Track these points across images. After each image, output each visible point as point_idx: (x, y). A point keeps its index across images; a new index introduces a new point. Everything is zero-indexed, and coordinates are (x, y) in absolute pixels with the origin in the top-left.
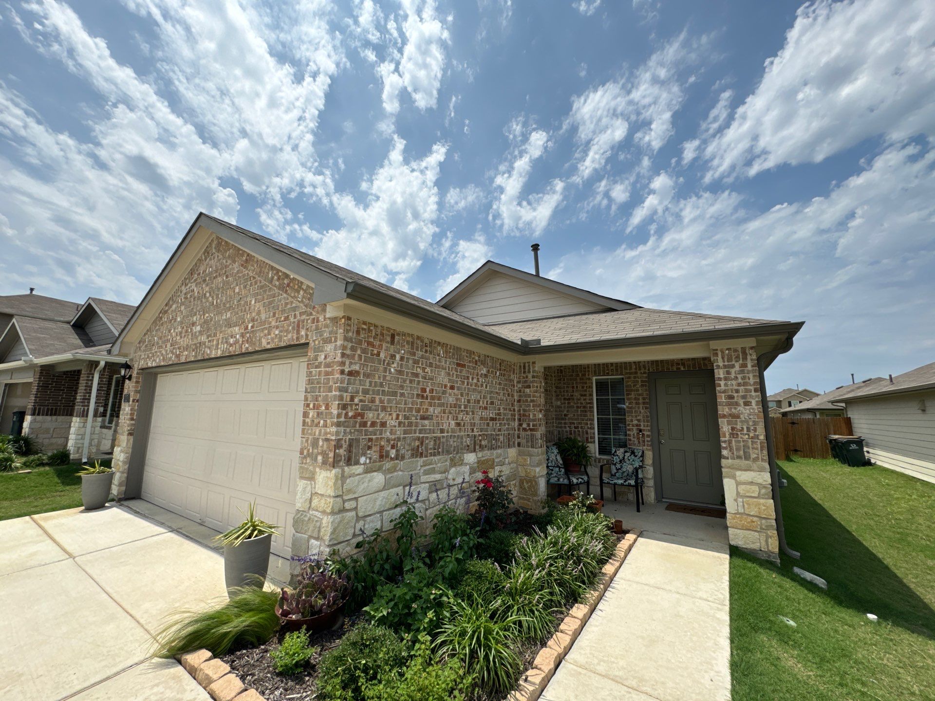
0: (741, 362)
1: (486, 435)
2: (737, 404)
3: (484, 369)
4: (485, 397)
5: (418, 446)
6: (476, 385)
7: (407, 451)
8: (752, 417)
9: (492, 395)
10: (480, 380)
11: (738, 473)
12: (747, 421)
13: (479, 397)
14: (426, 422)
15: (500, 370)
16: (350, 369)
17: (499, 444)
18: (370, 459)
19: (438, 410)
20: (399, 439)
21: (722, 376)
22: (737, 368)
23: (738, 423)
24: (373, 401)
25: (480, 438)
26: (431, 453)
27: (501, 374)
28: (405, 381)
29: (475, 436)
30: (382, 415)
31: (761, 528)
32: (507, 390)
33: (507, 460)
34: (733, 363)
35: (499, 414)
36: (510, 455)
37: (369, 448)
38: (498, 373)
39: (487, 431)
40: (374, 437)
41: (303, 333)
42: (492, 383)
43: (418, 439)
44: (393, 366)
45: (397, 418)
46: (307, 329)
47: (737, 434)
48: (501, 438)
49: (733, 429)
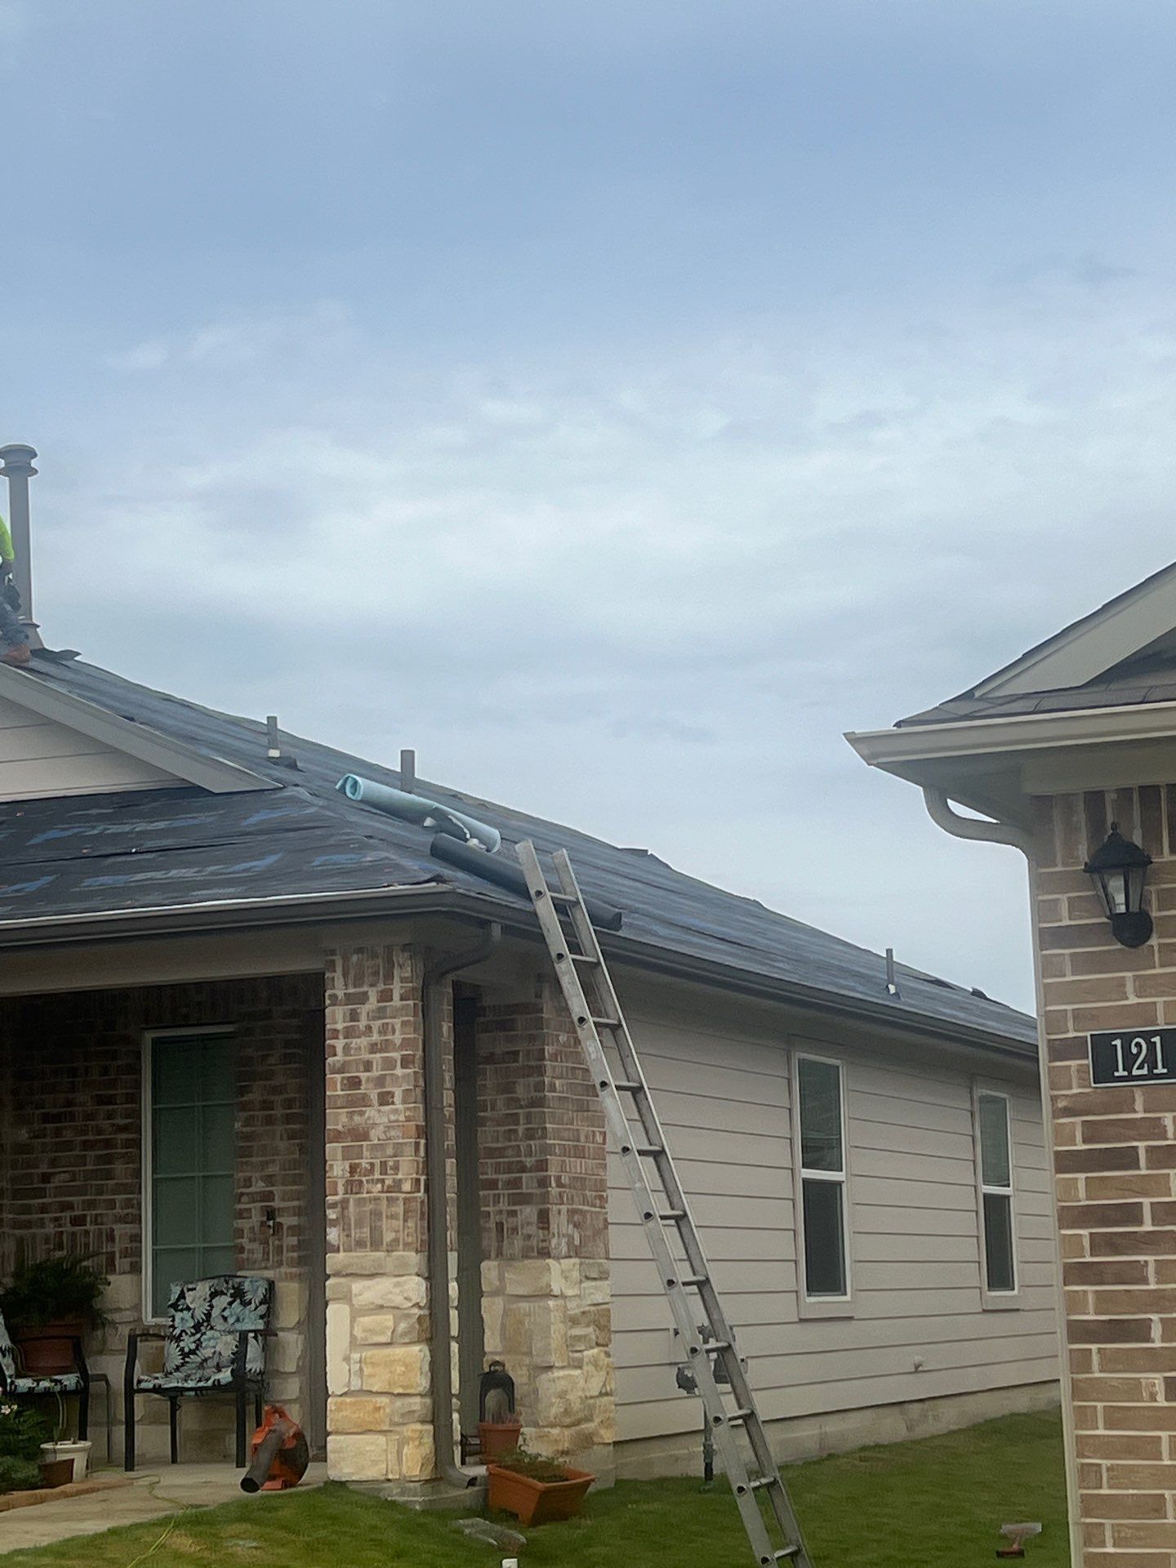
0: (381, 986)
2: (364, 1101)
8: (393, 1133)
11: (357, 1286)
12: (380, 1147)
21: (340, 1026)
22: (373, 1003)
23: (366, 1153)
31: (393, 1424)
34: (365, 989)
47: (361, 1182)
49: (353, 1169)
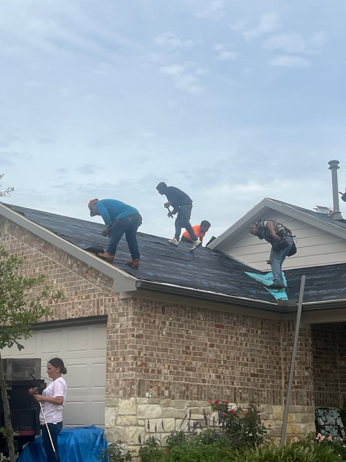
1: (247, 389)
3: (244, 329)
4: (244, 355)
5: (185, 390)
6: (235, 343)
7: (177, 393)
9: (253, 353)
10: (240, 339)
13: (238, 354)
14: (190, 373)
15: (262, 329)
16: (137, 334)
17: (263, 400)
18: (152, 395)
19: (200, 364)
20: (170, 383)
24: (152, 355)
25: (240, 391)
26: (195, 397)
27: (262, 333)
28: (172, 341)
29: (235, 389)
30: (158, 365)
32: (271, 348)
33: (271, 415)
35: (261, 371)
36: (275, 411)
37: (151, 387)
38: (259, 332)
39: (248, 386)
40: (154, 380)
41: (102, 308)
42: (253, 341)
43: (185, 385)
44: (164, 330)
45: (169, 368)
46: (105, 306)
48: (265, 394)
